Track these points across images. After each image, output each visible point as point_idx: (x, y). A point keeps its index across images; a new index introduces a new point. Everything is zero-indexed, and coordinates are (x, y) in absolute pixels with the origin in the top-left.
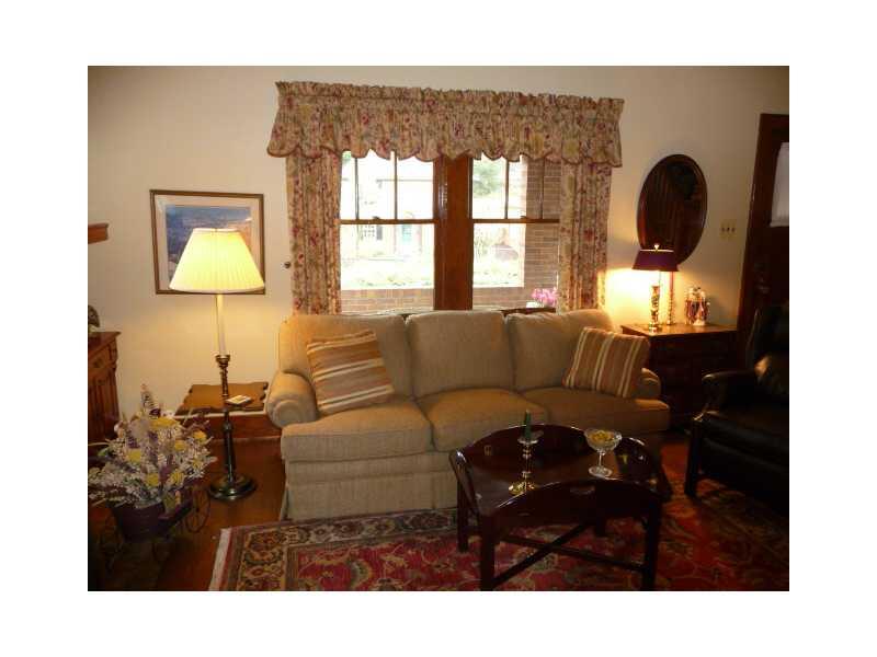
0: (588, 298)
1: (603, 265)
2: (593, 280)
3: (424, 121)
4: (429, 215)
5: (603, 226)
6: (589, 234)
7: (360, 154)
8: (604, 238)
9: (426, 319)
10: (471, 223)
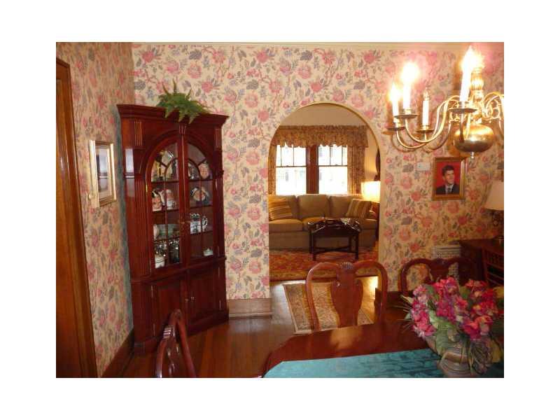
0: (358, 191)
1: (364, 179)
2: (360, 185)
3: (303, 135)
4: (305, 165)
5: (363, 167)
6: (358, 169)
7: (282, 146)
8: (363, 171)
9: (303, 196)
10: (318, 166)
